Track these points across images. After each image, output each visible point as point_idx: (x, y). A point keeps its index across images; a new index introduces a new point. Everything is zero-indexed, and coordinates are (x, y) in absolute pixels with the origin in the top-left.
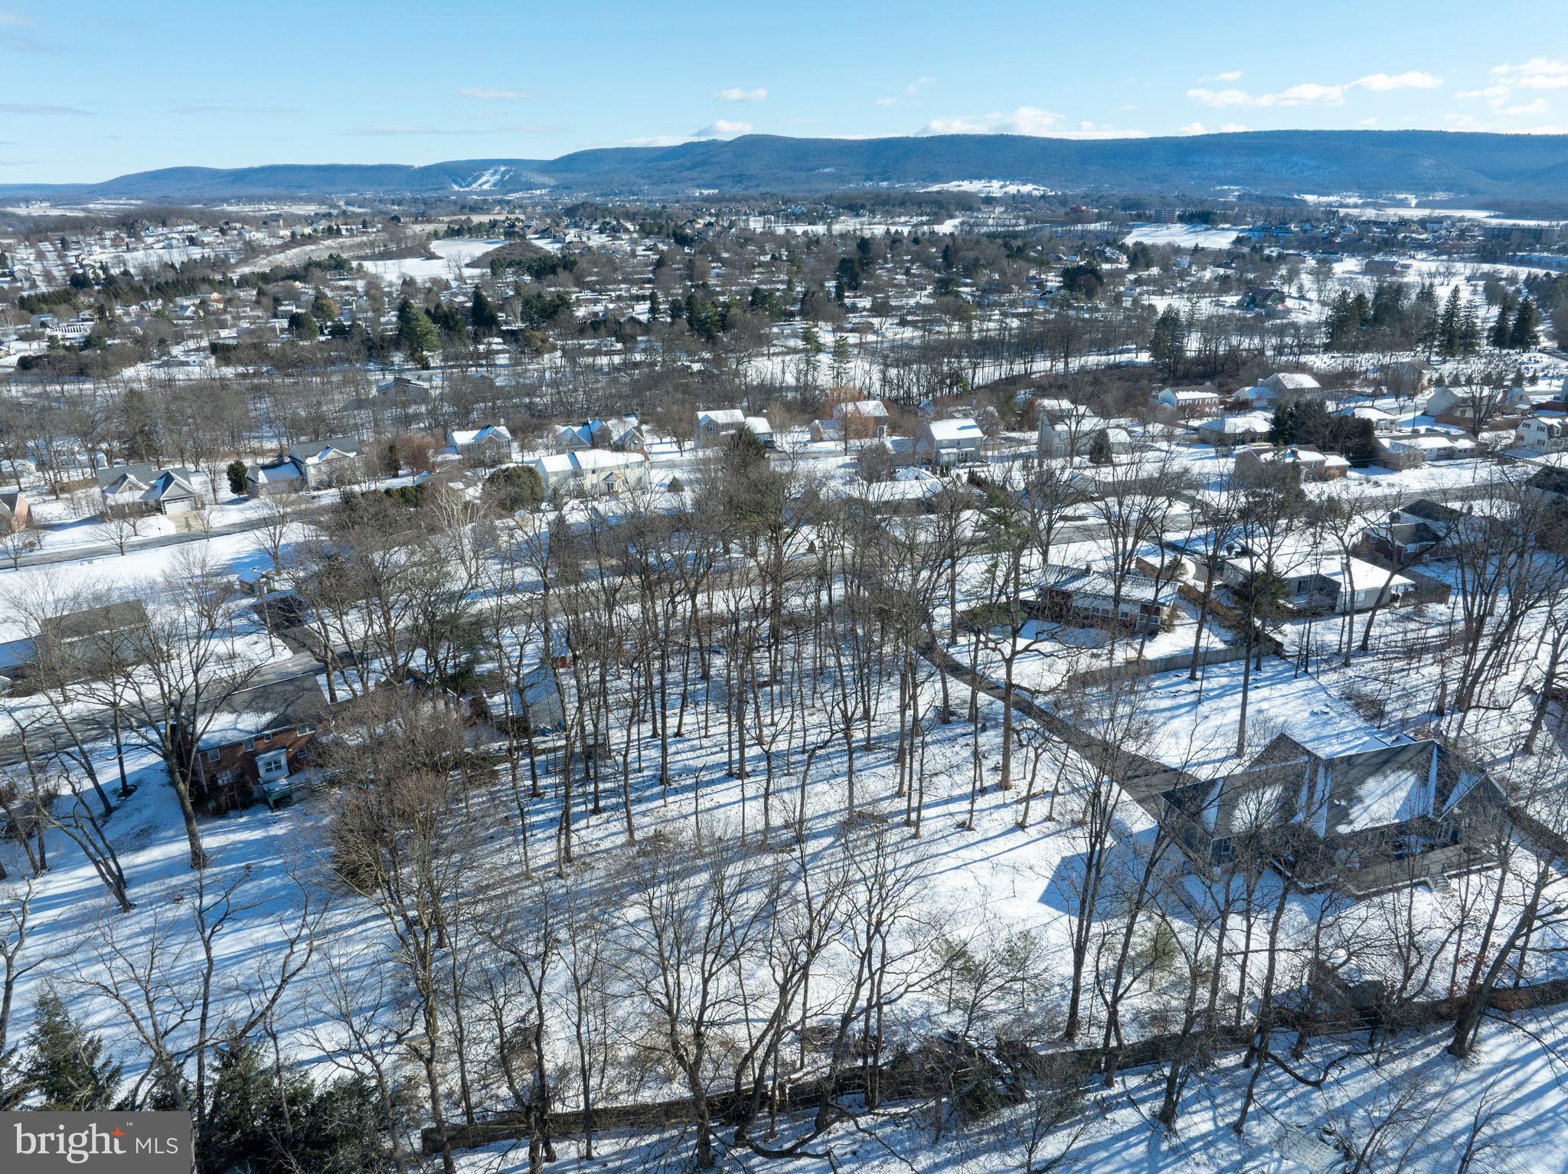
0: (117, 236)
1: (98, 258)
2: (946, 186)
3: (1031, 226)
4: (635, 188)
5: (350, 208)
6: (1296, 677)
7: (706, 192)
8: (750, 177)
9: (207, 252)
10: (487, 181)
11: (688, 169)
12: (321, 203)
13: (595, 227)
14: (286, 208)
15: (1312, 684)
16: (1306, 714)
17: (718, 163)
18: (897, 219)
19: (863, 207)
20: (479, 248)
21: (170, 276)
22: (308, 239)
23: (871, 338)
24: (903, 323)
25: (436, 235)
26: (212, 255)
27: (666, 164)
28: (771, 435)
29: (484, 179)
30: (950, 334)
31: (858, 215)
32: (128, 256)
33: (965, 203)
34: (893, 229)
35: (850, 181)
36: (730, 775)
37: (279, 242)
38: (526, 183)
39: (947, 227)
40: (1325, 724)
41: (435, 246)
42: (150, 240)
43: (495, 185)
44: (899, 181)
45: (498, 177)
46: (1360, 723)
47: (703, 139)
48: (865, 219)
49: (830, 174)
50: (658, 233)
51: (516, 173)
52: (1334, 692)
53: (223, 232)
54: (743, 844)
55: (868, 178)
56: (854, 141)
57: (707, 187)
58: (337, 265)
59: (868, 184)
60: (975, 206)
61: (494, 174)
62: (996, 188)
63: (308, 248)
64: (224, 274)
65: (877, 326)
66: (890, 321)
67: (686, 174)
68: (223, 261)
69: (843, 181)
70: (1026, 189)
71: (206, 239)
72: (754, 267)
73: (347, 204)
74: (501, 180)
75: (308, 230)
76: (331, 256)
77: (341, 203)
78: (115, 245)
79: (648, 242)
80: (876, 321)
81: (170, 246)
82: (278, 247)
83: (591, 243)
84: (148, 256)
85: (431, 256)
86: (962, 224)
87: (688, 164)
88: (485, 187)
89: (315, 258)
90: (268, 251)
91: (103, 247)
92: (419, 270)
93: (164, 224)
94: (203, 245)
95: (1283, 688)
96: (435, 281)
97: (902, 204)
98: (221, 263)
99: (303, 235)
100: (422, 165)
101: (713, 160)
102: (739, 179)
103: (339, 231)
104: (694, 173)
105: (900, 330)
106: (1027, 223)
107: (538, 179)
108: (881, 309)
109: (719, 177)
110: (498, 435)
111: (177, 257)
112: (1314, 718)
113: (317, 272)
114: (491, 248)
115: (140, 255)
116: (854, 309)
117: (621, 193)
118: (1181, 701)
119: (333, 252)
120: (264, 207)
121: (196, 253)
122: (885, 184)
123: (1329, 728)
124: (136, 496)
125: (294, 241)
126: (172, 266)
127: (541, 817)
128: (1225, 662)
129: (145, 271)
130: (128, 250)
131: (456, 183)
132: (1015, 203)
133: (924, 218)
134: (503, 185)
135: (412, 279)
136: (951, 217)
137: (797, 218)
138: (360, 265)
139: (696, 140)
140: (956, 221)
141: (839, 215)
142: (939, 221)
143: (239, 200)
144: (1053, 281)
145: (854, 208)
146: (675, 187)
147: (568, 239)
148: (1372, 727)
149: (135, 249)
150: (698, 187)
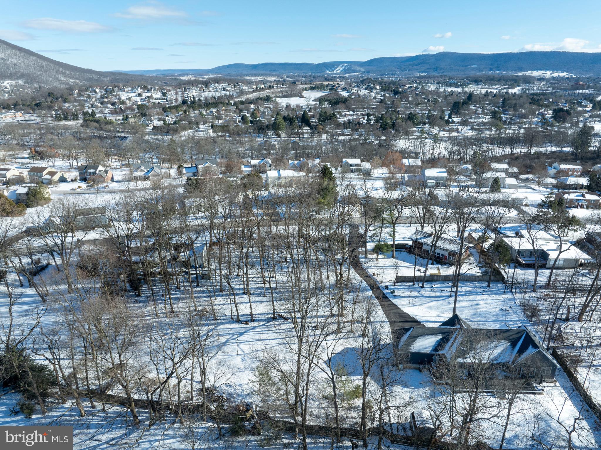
0: (202, 87)
1: (193, 94)
2: (525, 73)
3: (554, 91)
4: (394, 73)
5: (287, 79)
6: (504, 293)
7: (421, 74)
8: (441, 69)
9: (228, 93)
10: (339, 69)
11: (416, 65)
12: (278, 77)
13: (364, 87)
14: (266, 78)
15: (511, 297)
16: (498, 309)
17: (428, 63)
18: (494, 87)
19: (481, 81)
20: (319, 94)
21: (213, 100)
22: (262, 89)
23: (455, 134)
24: (472, 129)
25: (306, 89)
26: (228, 94)
27: (408, 63)
28: (371, 170)
29: (338, 69)
30: (490, 134)
31: (478, 84)
32: (203, 94)
33: (528, 80)
34: (489, 91)
35: (483, 71)
36: (244, 293)
37: (252, 90)
38: (353, 70)
39: (516, 90)
40: (505, 315)
41: (305, 94)
42: (211, 89)
43: (342, 71)
44: (504, 71)
45: (343, 68)
46: (522, 318)
47: (424, 53)
48: (480, 86)
49: (474, 68)
50: (388, 90)
51: (350, 66)
52: (518, 302)
53: (235, 86)
54: (232, 319)
55: (491, 69)
56: (487, 54)
57: (422, 72)
58: (268, 99)
59: (490, 72)
60: (532, 81)
61: (342, 66)
62: (548, 74)
63: (261, 93)
64: (229, 101)
65: (460, 130)
66: (466, 128)
67: (415, 67)
68: (232, 96)
69: (480, 70)
70: (562, 75)
71: (228, 89)
72: (420, 104)
73: (287, 77)
74: (345, 69)
75: (263, 86)
76: (267, 96)
77: (285, 77)
78: (200, 90)
79: (383, 93)
80: (460, 128)
81: (217, 91)
82: (251, 92)
83: (360, 93)
84: (208, 94)
85: (302, 97)
86: (523, 89)
87: (416, 63)
88: (338, 71)
89: (261, 96)
90: (247, 93)
91: (196, 90)
92: (294, 101)
93: (218, 83)
94: (227, 90)
95: (495, 297)
96: (298, 106)
97: (499, 80)
98: (231, 97)
99: (260, 88)
100: (317, 63)
101: (427, 62)
102: (436, 69)
103: (273, 87)
104: (418, 67)
105: (470, 132)
106: (553, 89)
107: (358, 68)
108: (464, 123)
109: (428, 69)
110: (267, 162)
111: (217, 95)
112: (501, 312)
113: (260, 101)
114: (323, 94)
115: (206, 94)
116: (453, 122)
117: (388, 74)
118: (443, 294)
119: (268, 95)
120: (258, 78)
121: (223, 93)
122: (498, 72)
123: (504, 317)
124: (142, 174)
125: (257, 90)
126: (215, 98)
127: (174, 296)
128: (476, 281)
129: (206, 99)
130: (204, 92)
131: (328, 69)
132: (553, 81)
133: (506, 86)
134: (345, 71)
135: (290, 105)
136: (519, 86)
137: (451, 85)
138: (275, 99)
139: (421, 54)
140: (519, 88)
141: (469, 84)
142: (512, 87)
143: (252, 75)
144: (549, 114)
145: (476, 81)
146: (410, 72)
147: (352, 91)
148: (527, 320)
149: (206, 91)
150: (419, 72)
